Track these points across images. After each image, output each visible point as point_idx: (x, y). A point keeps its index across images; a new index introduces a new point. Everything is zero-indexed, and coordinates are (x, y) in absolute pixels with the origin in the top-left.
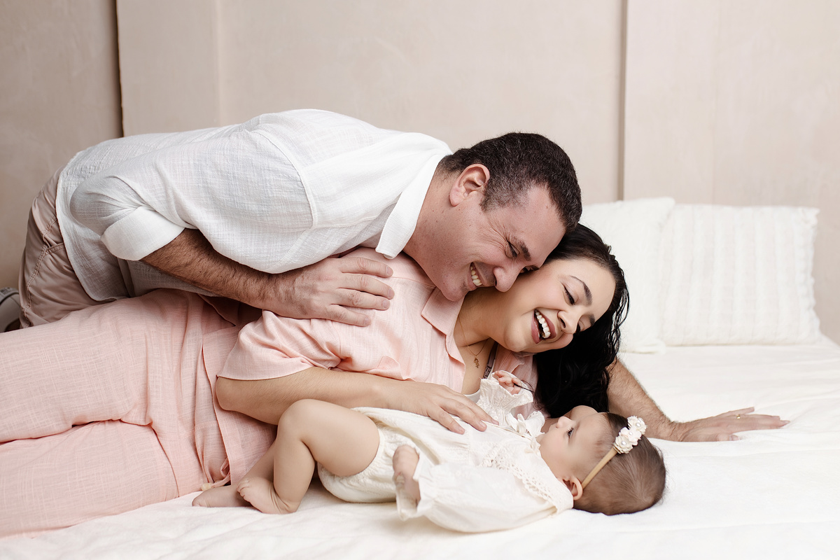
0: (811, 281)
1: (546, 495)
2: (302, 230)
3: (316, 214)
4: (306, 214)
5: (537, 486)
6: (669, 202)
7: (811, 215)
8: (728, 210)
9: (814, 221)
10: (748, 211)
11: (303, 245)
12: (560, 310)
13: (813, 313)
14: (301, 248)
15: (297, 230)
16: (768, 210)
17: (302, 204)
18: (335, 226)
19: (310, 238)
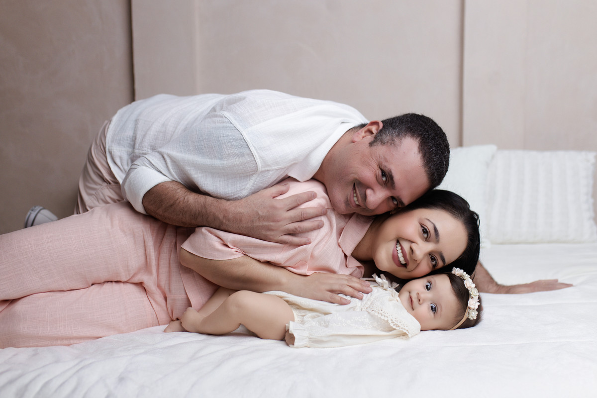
0: (591, 201)
1: (404, 329)
2: (252, 173)
3: (259, 160)
4: (252, 161)
5: (399, 324)
6: (493, 148)
7: (591, 156)
8: (534, 153)
9: (593, 160)
10: (547, 154)
11: (254, 184)
12: (413, 242)
13: (592, 222)
14: (253, 186)
15: (248, 174)
16: (561, 153)
17: (248, 154)
18: (273, 168)
19: (258, 178)
